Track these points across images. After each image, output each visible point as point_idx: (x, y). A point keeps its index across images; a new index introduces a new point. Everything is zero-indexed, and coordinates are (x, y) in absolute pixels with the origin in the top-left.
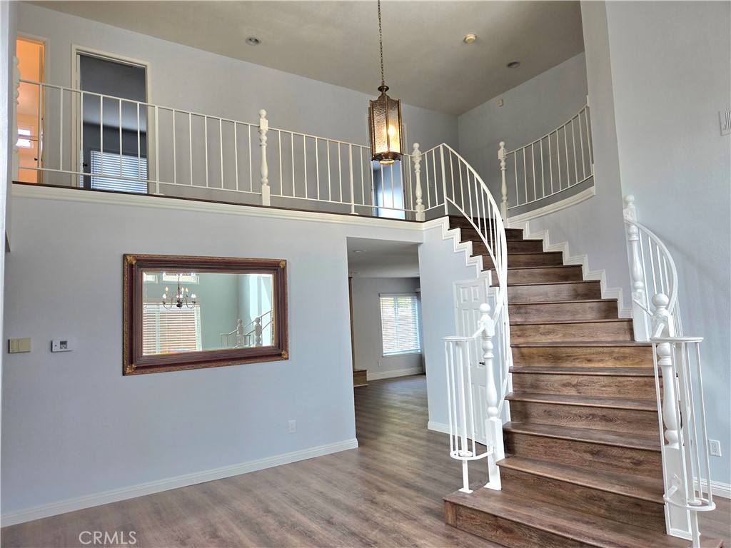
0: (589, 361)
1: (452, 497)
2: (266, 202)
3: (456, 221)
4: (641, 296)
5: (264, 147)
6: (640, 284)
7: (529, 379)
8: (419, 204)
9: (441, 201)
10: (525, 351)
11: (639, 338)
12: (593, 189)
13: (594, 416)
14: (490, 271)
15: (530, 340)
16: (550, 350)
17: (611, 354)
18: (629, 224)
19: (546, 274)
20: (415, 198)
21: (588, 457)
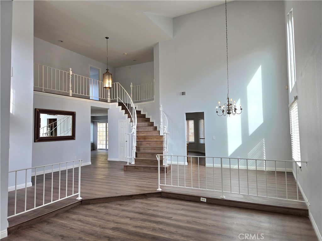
0: (152, 139)
1: (125, 165)
2: (71, 95)
3: (120, 104)
4: (162, 126)
5: (70, 79)
6: (162, 123)
7: (140, 143)
8: (109, 97)
9: (116, 98)
10: (139, 137)
11: (161, 135)
12: (154, 101)
13: (152, 149)
14: (130, 118)
15: (140, 135)
16: (144, 137)
17: (155, 138)
18: (161, 111)
19: (142, 120)
20: (108, 96)
21: (151, 156)
